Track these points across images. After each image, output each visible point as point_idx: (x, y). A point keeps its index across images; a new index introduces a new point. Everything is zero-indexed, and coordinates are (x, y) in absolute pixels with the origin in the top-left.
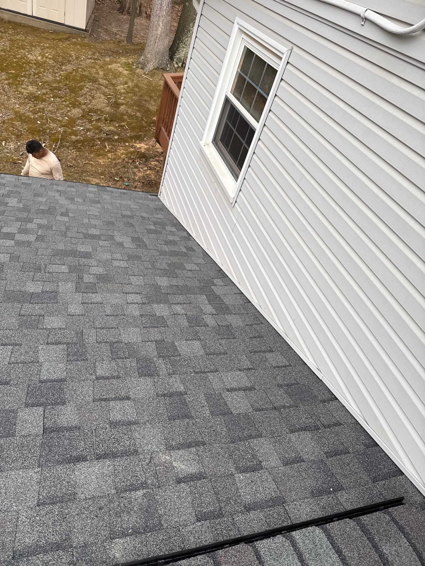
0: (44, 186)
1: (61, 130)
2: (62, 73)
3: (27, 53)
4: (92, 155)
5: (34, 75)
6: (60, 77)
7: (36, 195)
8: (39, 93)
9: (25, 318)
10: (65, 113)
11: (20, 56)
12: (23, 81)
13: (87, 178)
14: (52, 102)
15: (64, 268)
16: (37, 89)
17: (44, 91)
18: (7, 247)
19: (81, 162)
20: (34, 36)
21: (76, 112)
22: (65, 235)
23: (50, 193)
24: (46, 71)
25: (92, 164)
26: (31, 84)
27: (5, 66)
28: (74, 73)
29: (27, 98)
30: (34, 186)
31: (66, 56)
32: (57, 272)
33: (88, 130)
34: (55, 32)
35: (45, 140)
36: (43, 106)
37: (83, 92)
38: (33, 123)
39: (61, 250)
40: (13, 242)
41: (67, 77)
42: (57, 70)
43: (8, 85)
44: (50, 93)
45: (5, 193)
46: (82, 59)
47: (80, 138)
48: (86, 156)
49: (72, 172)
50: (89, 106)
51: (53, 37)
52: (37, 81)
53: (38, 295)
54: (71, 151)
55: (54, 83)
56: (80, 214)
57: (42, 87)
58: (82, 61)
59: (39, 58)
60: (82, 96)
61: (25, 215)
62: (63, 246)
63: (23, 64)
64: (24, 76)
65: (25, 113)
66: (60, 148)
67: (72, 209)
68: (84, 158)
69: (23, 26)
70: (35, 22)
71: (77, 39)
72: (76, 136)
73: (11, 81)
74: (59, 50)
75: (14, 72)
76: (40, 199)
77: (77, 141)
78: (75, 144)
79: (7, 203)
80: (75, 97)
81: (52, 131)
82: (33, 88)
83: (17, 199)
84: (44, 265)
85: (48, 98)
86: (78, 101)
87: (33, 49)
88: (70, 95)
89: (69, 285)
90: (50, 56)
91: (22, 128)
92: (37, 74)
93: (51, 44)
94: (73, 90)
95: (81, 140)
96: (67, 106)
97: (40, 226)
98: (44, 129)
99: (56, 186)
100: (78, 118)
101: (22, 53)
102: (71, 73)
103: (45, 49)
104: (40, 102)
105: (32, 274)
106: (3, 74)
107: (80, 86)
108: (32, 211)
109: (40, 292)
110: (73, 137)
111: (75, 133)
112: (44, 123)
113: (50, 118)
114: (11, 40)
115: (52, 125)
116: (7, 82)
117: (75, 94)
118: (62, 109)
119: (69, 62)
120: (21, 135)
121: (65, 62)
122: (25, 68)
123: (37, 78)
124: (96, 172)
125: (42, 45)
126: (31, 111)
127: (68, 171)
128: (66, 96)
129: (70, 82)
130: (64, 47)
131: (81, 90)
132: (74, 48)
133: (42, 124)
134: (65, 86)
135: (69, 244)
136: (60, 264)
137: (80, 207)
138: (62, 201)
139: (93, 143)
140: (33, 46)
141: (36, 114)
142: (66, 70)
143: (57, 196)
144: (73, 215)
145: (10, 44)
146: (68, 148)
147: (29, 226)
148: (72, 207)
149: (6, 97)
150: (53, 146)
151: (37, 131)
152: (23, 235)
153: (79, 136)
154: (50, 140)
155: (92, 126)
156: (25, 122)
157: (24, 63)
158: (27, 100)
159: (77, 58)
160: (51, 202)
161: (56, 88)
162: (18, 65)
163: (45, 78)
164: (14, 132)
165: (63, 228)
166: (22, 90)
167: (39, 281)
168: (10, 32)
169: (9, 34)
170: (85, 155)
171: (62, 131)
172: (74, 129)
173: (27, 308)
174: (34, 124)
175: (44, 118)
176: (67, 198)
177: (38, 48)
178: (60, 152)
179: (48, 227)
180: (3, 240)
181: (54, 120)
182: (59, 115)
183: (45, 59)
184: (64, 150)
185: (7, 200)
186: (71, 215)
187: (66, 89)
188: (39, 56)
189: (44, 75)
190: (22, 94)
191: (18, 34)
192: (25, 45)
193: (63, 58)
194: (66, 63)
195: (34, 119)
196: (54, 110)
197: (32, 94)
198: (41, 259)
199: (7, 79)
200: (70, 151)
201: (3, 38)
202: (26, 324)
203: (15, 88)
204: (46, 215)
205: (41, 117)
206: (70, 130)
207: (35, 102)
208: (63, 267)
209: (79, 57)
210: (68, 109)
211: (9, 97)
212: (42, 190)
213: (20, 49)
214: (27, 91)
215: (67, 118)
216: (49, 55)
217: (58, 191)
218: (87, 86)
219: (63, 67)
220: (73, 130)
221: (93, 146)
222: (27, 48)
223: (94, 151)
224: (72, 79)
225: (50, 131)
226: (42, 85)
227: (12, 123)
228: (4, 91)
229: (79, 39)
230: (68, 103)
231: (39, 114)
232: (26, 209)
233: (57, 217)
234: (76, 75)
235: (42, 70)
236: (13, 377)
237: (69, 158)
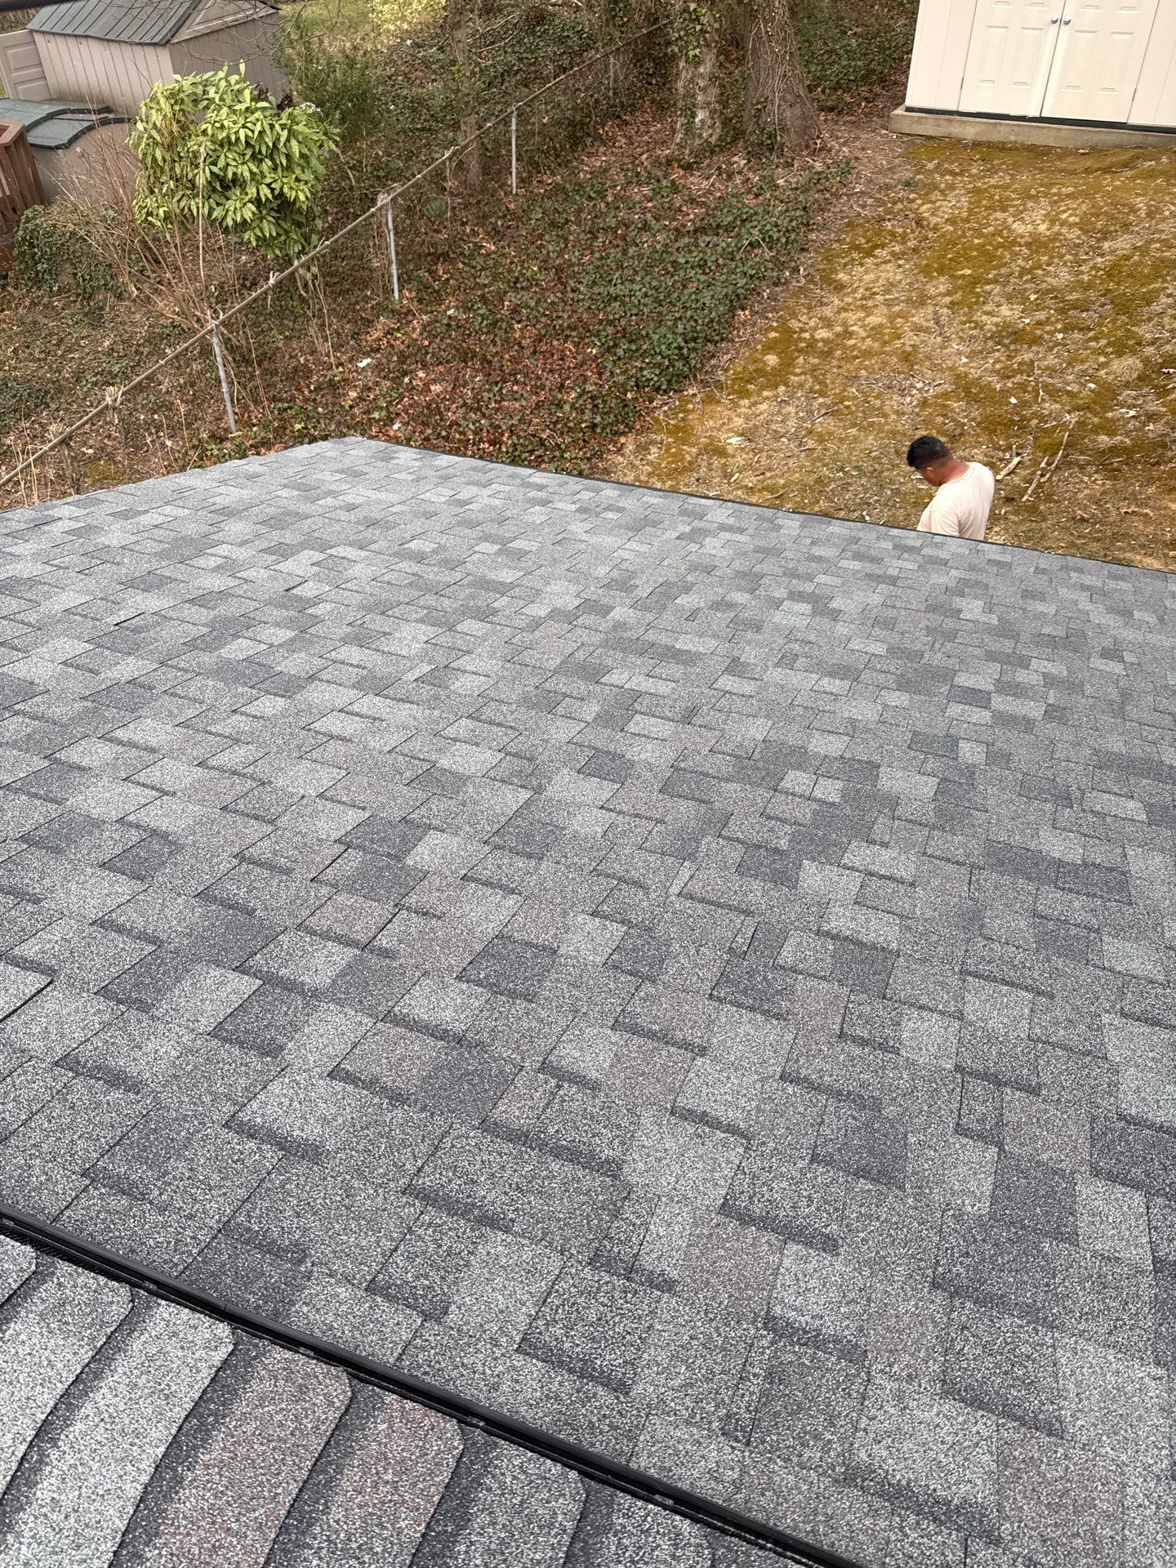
0: (1044, 571)
1: (1071, 419)
2: (1099, 260)
3: (1010, 220)
4: (1151, 490)
5: (1021, 276)
6: (1093, 273)
7: (1028, 595)
8: (1027, 321)
9: (1050, 925)
10: (1091, 371)
11: (991, 229)
12: (989, 293)
13: (1128, 555)
14: (1059, 344)
15: (1133, 809)
16: (1022, 312)
17: (1041, 316)
18: (975, 724)
19: (1115, 509)
20: (1035, 169)
21: (1125, 366)
22: (1121, 713)
23: (1063, 592)
24: (1056, 260)
25: (1147, 514)
26: (1009, 298)
27: (951, 260)
28: (1136, 258)
29: (992, 337)
30: (1018, 571)
31: (1119, 212)
32: (1115, 816)
33: (1152, 417)
34: (1095, 150)
35: (1021, 447)
36: (1031, 355)
37: (1156, 308)
38: (996, 403)
39: (1119, 756)
40: (987, 714)
41: (1111, 273)
42: (1087, 254)
43: (948, 308)
44: (1058, 320)
45: (950, 585)
46: (1167, 213)
47: (1122, 442)
48: (1133, 494)
49: (1084, 538)
50: (1168, 347)
51: (1089, 164)
52: (1025, 290)
53: (1074, 870)
54: (1090, 476)
55: (1071, 292)
56: (1156, 659)
57: (1038, 305)
58: (1164, 220)
59: (1043, 228)
60: (1150, 319)
61: (1007, 646)
62: (1121, 744)
63: (996, 249)
64: (995, 281)
65: (980, 377)
66: (1060, 469)
67: (1130, 642)
68: (1125, 499)
69: (1010, 149)
70: (1044, 131)
71: (1158, 160)
72: (1111, 433)
73: (958, 297)
74: (1103, 197)
75: (969, 272)
76: (1040, 607)
77: (1114, 450)
78: (1105, 461)
79: (959, 611)
80: (1127, 324)
81: (1046, 422)
82: (1011, 309)
83: (981, 603)
84: (1079, 789)
85: (1048, 333)
86: (1133, 335)
87: (1030, 204)
88: (1114, 321)
89: (1157, 860)
90: (1071, 219)
91: (966, 417)
92: (1030, 271)
93: (1081, 185)
94: (1124, 306)
95: (1126, 448)
96: (1101, 352)
97: (1050, 681)
98: (1023, 418)
99: (1076, 575)
100: (1127, 385)
101: (997, 220)
102: (1127, 258)
103: (1062, 200)
104: (1026, 346)
105: (1048, 806)
106: (942, 279)
107: (1149, 292)
108: (1023, 639)
109: (1079, 862)
110: (1103, 439)
111: (1109, 428)
112: (1026, 402)
113: (1046, 387)
114: (977, 191)
115: (1050, 407)
116: (948, 299)
117: (1130, 318)
118: (1082, 362)
119: (1126, 226)
120: (961, 435)
121: (1112, 228)
122: (1002, 257)
123: (1026, 282)
124: (1155, 540)
125: (1054, 190)
126: (998, 372)
127: (1072, 534)
128: (1100, 325)
129: (1118, 284)
130: (1116, 188)
131: (1149, 304)
132: (1145, 188)
133: (1023, 404)
134: (1104, 295)
135: (1136, 741)
136: (1121, 795)
137: (1154, 639)
138: (1099, 615)
139: (1159, 456)
140: (1030, 197)
141: (1009, 377)
142: (1112, 252)
143: (1084, 604)
144: (1135, 661)
145: (970, 202)
146: (1082, 468)
147: (1022, 676)
148: (1128, 634)
149: (939, 339)
150: (1043, 465)
151: (1005, 425)
152: (1010, 698)
153: (1121, 435)
154: (1036, 446)
155: (1164, 406)
156: (976, 402)
157: (1001, 245)
158: (990, 343)
159: (1150, 215)
160: (1070, 618)
161: (1074, 306)
162: (985, 253)
163: (1049, 279)
164: (946, 427)
165: (1114, 694)
166: (984, 317)
167: (1072, 832)
168: (974, 171)
169: (971, 176)
170: (1130, 490)
171: (1073, 421)
172: (1110, 415)
173: (1052, 900)
174: (1001, 405)
175: (1030, 389)
176: (1110, 610)
177: (1044, 202)
178: (1059, 480)
179: (1073, 686)
180: (962, 706)
181: (1053, 393)
182: (1071, 377)
183: (1056, 228)
184: (1070, 475)
185: (958, 602)
186: (1129, 657)
187: (1102, 305)
188: (1044, 221)
189: (1049, 272)
190: (982, 328)
191: (993, 171)
192: (1008, 199)
193: (1111, 218)
194: (1116, 231)
195: (1002, 391)
196: (1061, 364)
197: (1006, 325)
198: (1067, 771)
199: (949, 293)
200: (1086, 479)
201: (955, 189)
202: (1055, 942)
203: (965, 314)
204: (1064, 653)
205: (1022, 387)
206: (1096, 420)
207: (1012, 347)
208: (1131, 804)
209: (1158, 208)
210: (1102, 359)
211: (947, 339)
212: (1041, 582)
213: (995, 211)
214: (995, 319)
215: (1092, 386)
216: (1070, 216)
217: (1084, 588)
218: (1169, 292)
219: (1106, 245)
220: (1107, 419)
221: (1158, 463)
222: (1014, 206)
223: (1159, 479)
224: (1128, 276)
225: (1040, 422)
226: (1037, 299)
227: (944, 406)
228: (937, 323)
229: (1164, 160)
230: (1103, 342)
231: (1018, 379)
232: (1006, 630)
233: (1092, 660)
234: (1140, 263)
235: (1046, 258)
236: (1046, 1078)
237: (1080, 496)
